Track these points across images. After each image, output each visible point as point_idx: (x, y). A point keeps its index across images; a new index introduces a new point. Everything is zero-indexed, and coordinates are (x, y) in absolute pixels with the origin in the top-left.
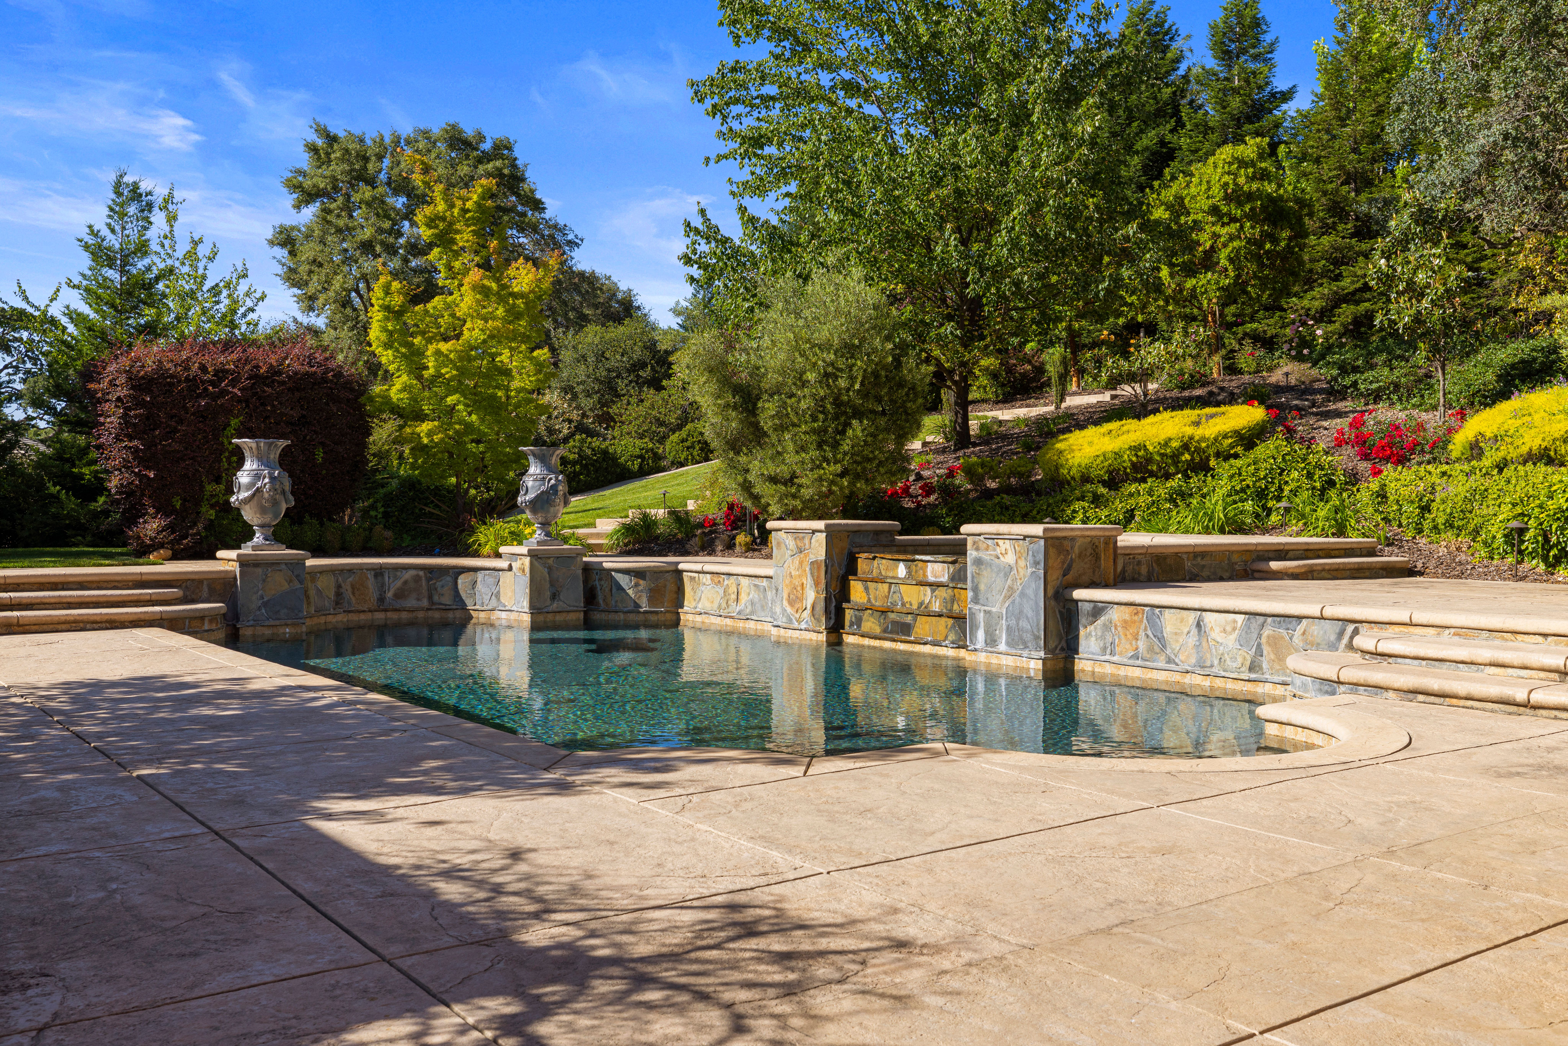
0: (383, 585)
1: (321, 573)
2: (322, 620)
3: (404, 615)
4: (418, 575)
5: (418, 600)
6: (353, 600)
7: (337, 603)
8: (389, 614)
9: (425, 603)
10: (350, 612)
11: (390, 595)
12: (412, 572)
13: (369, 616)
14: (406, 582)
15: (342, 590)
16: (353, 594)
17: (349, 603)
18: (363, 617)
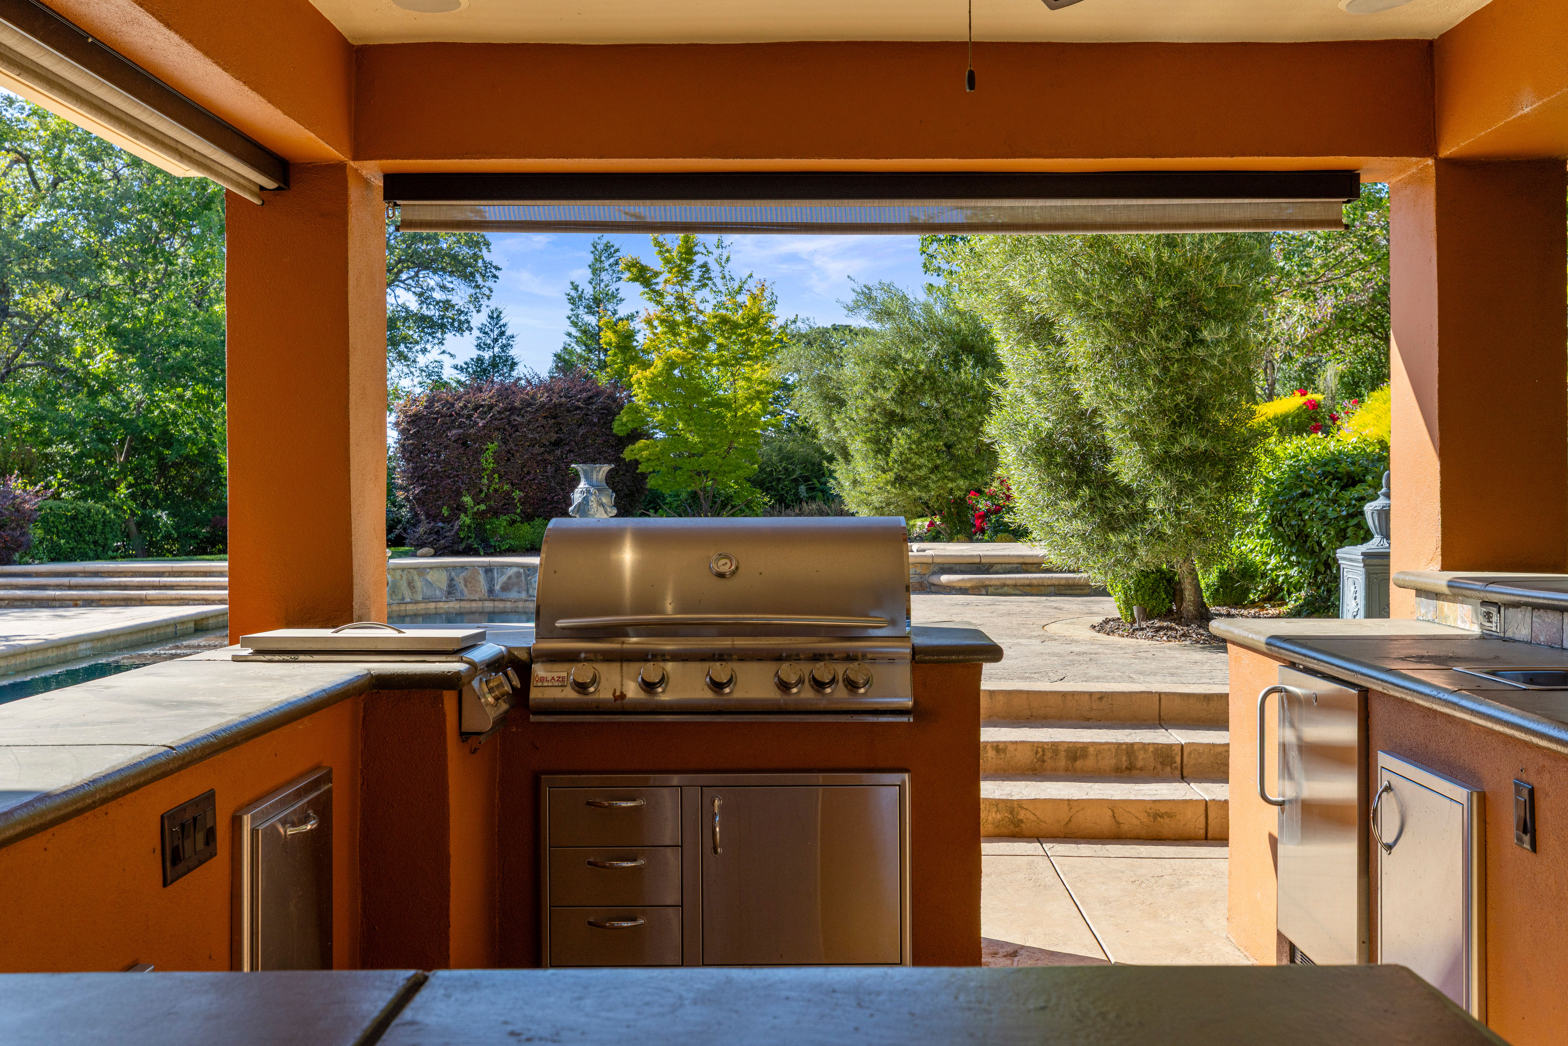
0: (492, 579)
1: (431, 568)
2: (432, 606)
3: (509, 605)
4: (519, 572)
5: (519, 592)
6: (466, 591)
7: (449, 593)
8: (497, 603)
9: (524, 595)
10: (462, 600)
11: (497, 587)
12: (515, 570)
13: (480, 604)
14: (510, 578)
15: (454, 583)
16: (466, 586)
17: (462, 593)
18: (474, 604)
